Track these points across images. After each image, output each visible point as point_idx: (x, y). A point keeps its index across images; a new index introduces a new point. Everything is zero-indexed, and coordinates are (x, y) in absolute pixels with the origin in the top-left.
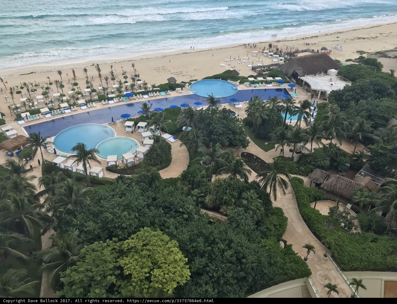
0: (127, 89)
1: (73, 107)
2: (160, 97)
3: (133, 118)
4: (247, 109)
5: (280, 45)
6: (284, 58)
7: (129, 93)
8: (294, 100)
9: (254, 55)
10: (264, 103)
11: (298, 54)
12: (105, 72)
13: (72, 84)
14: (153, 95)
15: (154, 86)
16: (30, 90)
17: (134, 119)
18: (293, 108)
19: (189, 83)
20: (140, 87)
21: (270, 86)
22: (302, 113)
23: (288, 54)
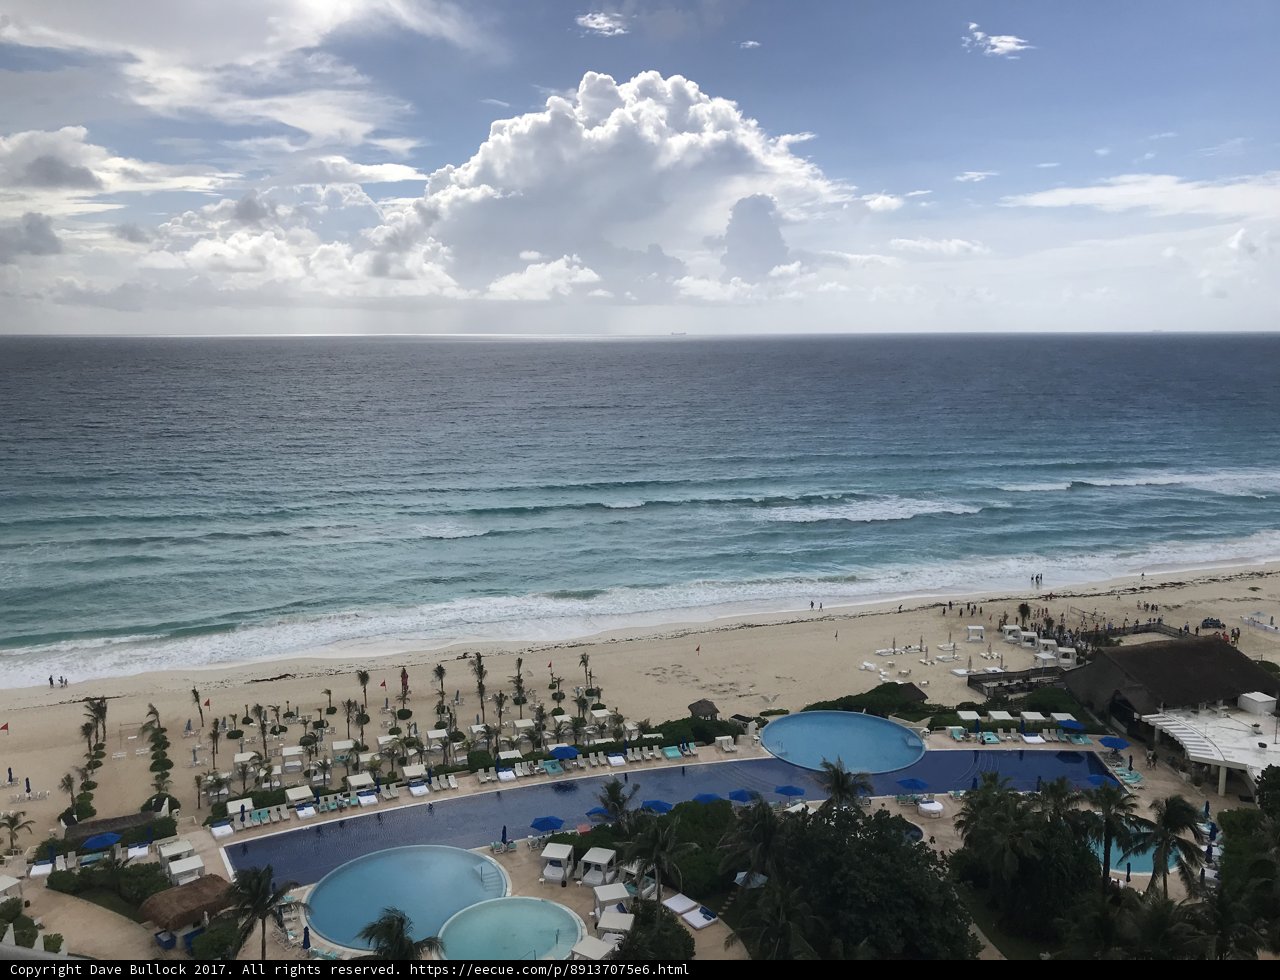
0: (558, 736)
1: (388, 788)
2: (663, 765)
3: (569, 832)
4: (962, 818)
5: (1055, 609)
6: (1073, 650)
7: (565, 749)
8: (1131, 796)
9: (972, 638)
10: (1020, 799)
11: (1124, 638)
12: (499, 677)
13: (393, 713)
14: (639, 758)
15: (644, 728)
16: (268, 729)
17: (573, 835)
18: (1132, 823)
19: (757, 719)
20: (601, 730)
21: (1035, 741)
22: (1167, 845)
23: (1087, 637)
